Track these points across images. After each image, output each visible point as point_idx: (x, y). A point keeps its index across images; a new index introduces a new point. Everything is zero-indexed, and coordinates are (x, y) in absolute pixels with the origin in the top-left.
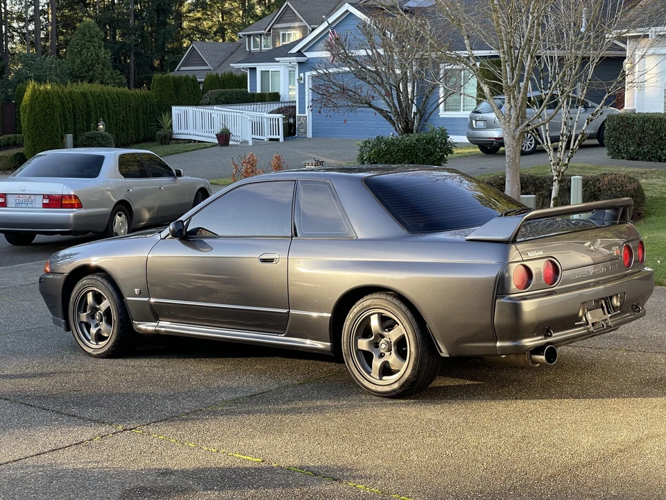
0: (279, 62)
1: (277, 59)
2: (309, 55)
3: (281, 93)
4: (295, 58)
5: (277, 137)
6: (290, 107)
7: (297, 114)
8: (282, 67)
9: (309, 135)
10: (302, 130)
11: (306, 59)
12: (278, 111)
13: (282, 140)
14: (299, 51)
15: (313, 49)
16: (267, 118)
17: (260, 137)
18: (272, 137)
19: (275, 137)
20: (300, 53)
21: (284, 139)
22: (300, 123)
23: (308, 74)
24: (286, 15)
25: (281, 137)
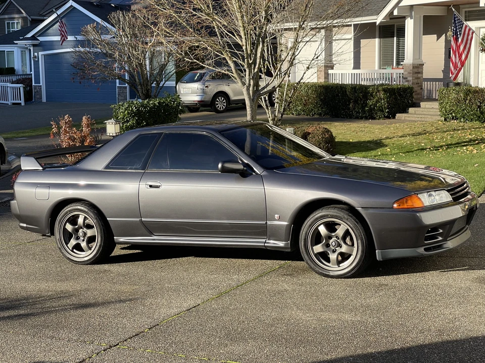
0: (17, 44)
1: (15, 42)
2: (41, 39)
3: (16, 68)
4: (30, 41)
5: (19, 102)
6: (26, 79)
7: (33, 84)
8: (16, 48)
9: (44, 100)
10: (38, 96)
11: (39, 42)
12: (17, 82)
13: (23, 104)
14: (33, 36)
15: (44, 34)
16: (11, 87)
17: (5, 102)
18: (15, 102)
19: (17, 102)
20: (34, 38)
21: (25, 104)
22: (36, 91)
23: (40, 53)
24: (10, 9)
25: (22, 102)
